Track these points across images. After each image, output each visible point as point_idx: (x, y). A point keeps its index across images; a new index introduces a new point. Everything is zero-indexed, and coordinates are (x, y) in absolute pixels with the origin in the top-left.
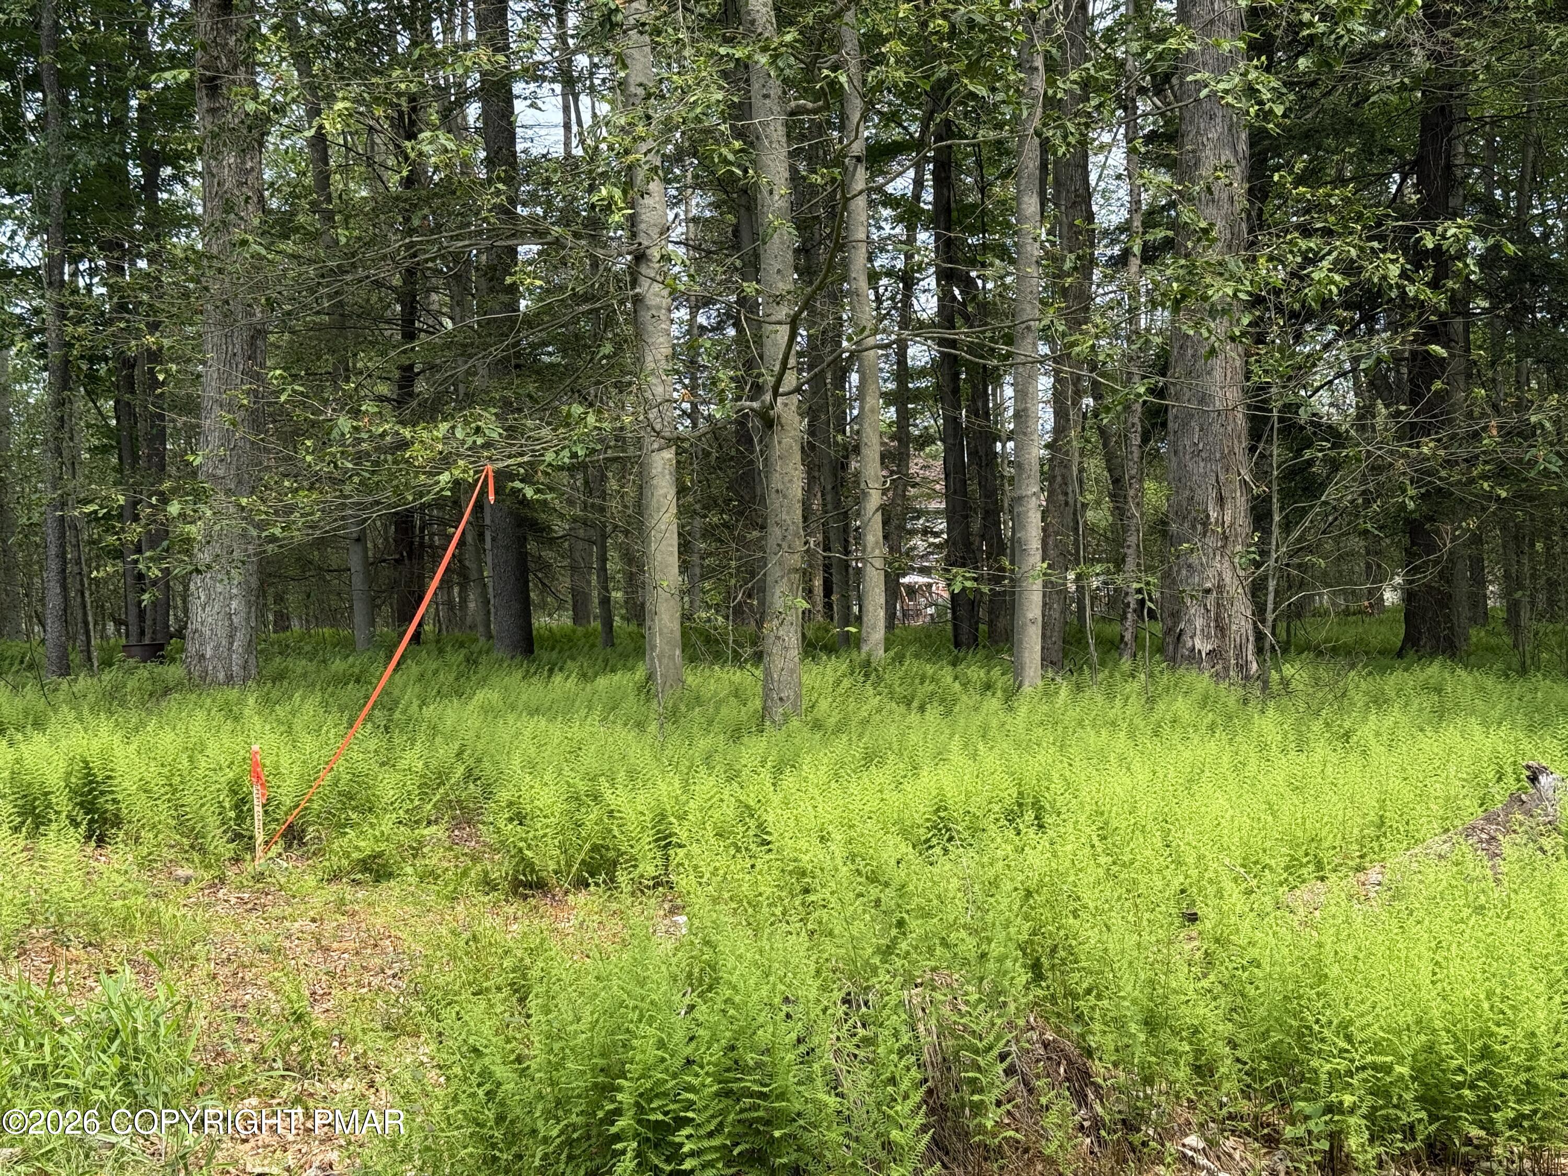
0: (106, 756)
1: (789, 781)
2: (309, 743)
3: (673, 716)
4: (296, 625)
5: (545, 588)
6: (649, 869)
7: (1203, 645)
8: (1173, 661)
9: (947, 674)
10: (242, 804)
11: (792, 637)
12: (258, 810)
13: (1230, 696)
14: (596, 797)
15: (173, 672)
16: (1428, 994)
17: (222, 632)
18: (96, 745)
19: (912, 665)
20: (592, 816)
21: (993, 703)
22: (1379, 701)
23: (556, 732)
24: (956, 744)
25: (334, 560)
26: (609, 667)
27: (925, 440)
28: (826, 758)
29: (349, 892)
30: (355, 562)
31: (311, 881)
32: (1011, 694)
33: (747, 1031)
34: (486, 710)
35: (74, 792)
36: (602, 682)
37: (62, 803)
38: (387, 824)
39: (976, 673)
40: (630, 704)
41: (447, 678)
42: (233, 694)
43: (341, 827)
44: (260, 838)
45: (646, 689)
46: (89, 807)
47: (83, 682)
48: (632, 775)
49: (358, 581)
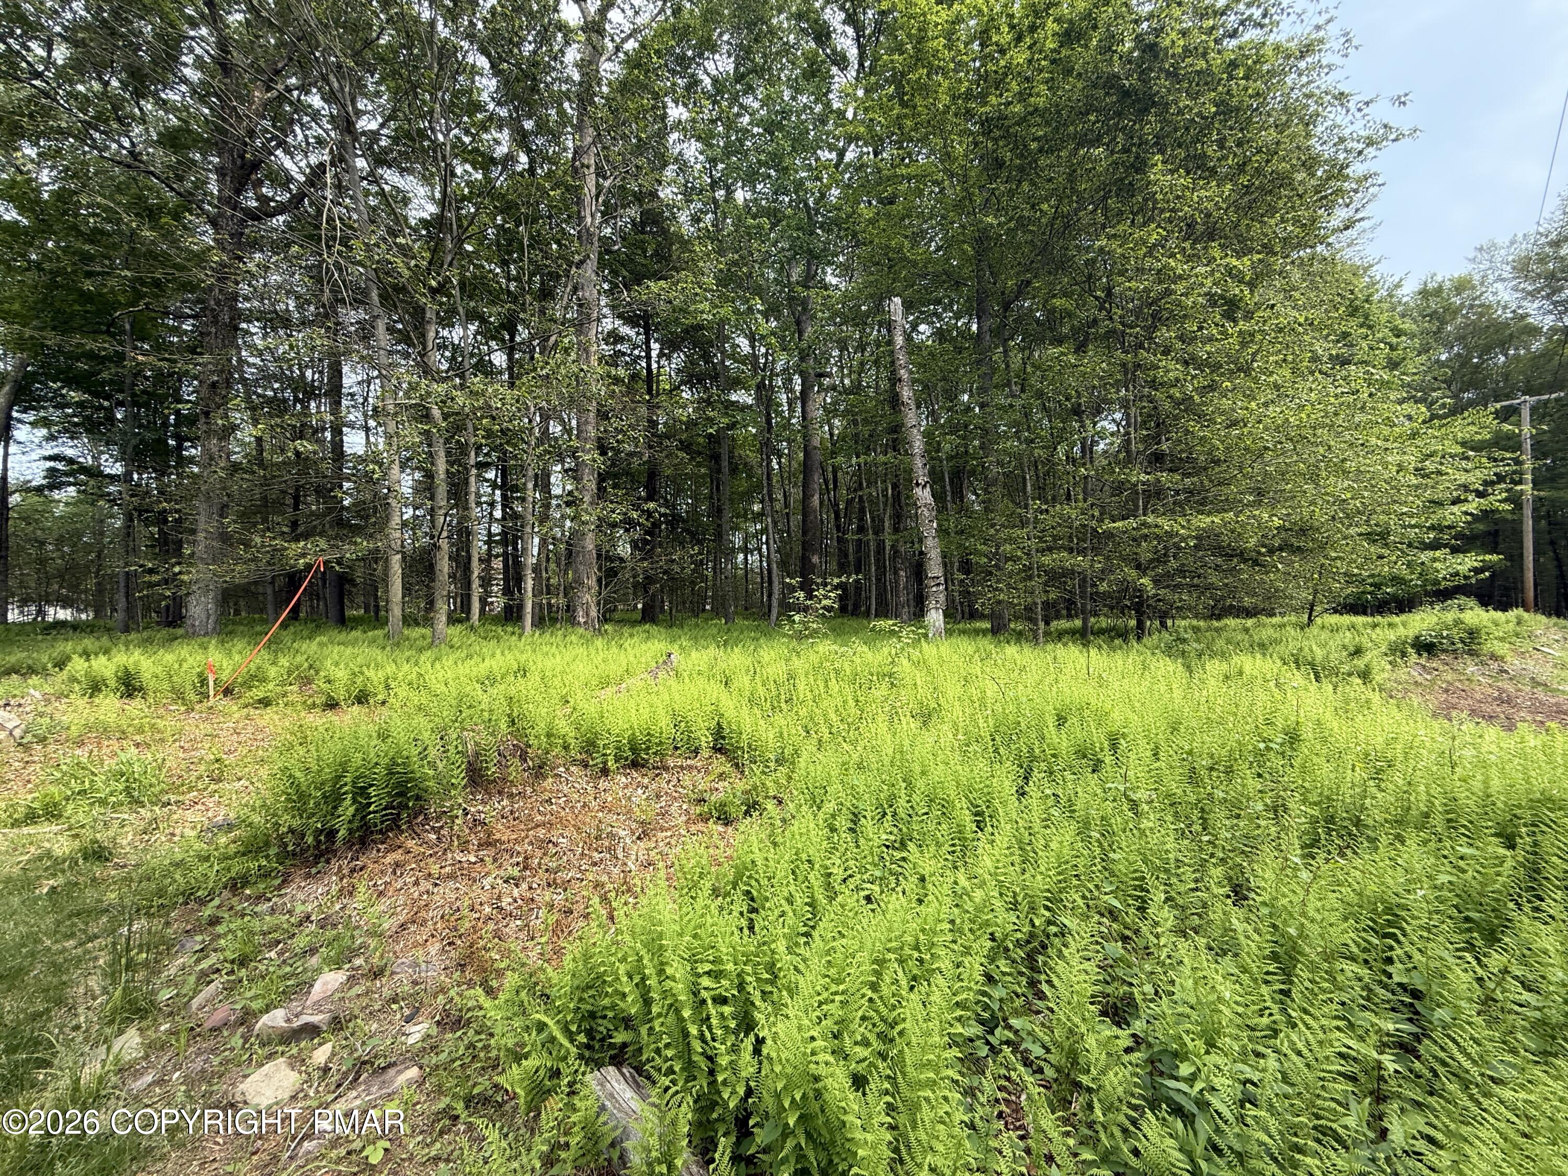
0: (136, 664)
1: (438, 665)
2: (237, 657)
3: (398, 644)
4: (243, 614)
5: (352, 601)
6: (380, 697)
7: (582, 620)
8: (573, 625)
9: (500, 630)
10: (203, 681)
11: (444, 619)
12: (211, 683)
13: (588, 634)
14: (362, 673)
15: (180, 631)
16: (634, 719)
17: (203, 616)
18: (131, 660)
19: (488, 627)
20: (359, 680)
21: (514, 638)
22: (632, 636)
23: (349, 651)
24: (498, 652)
25: (261, 590)
26: (375, 628)
27: (497, 556)
28: (452, 658)
29: (252, 712)
30: (269, 591)
31: (235, 708)
32: (520, 636)
33: (399, 752)
34: (321, 644)
35: (119, 678)
36: (370, 634)
37: (112, 683)
38: (271, 686)
39: (510, 629)
40: (380, 641)
41: (305, 633)
42: (206, 639)
43: (250, 688)
44: (212, 693)
45: (387, 636)
46: (127, 685)
47: (133, 636)
48: (377, 665)
49: (270, 598)
